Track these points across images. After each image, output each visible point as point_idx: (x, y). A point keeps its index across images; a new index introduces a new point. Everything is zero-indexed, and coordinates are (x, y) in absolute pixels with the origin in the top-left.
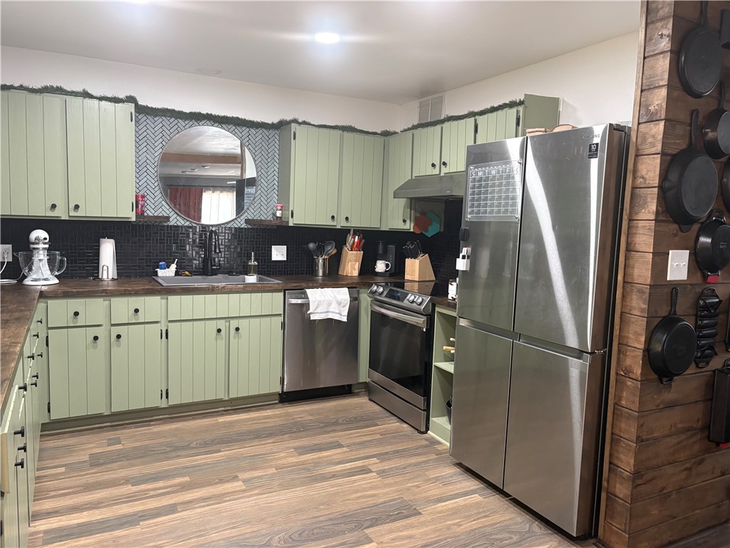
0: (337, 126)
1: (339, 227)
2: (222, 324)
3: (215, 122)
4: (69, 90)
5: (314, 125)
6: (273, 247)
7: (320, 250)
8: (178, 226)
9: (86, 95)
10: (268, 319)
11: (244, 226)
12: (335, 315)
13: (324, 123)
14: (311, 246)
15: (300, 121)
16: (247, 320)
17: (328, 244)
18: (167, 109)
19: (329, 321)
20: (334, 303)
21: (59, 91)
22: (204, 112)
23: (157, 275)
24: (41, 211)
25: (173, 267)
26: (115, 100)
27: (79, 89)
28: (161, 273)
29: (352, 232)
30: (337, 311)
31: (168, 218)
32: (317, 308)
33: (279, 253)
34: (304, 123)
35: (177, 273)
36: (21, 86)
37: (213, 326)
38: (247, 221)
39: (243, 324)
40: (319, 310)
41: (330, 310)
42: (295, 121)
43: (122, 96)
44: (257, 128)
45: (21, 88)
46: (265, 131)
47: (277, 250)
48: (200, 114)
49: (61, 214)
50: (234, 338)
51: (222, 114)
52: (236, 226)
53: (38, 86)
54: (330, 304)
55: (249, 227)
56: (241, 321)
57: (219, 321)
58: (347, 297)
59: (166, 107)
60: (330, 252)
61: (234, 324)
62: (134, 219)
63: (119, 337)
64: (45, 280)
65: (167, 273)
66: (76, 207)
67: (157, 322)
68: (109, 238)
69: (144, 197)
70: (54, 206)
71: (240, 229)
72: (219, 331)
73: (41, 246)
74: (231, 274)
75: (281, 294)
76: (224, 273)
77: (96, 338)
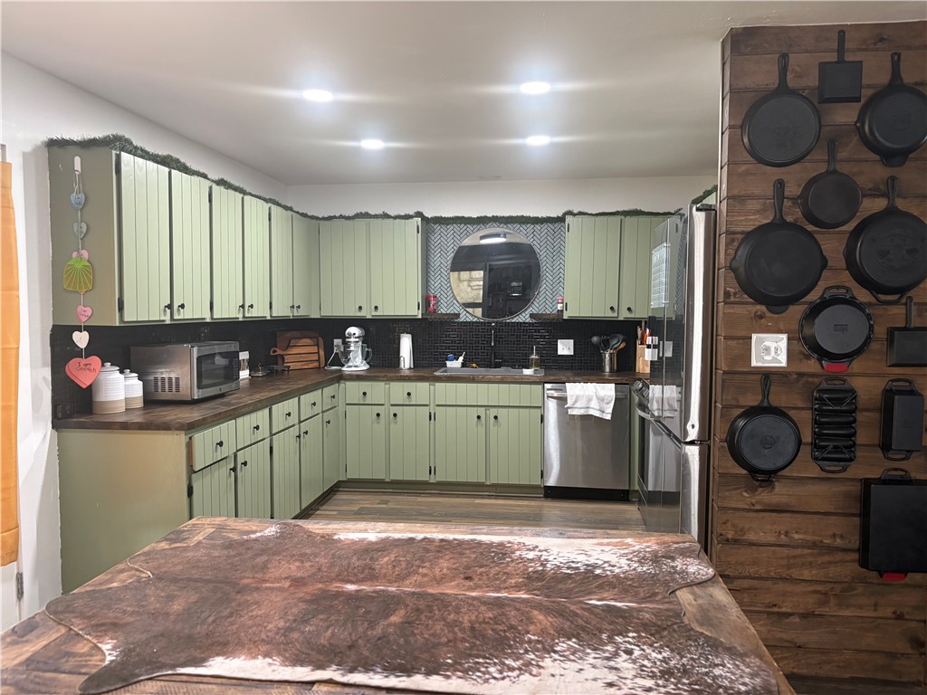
0: (618, 212)
1: (621, 318)
2: (481, 412)
3: (501, 223)
4: (373, 213)
5: (591, 214)
6: (559, 341)
7: (606, 345)
8: (467, 322)
9: (386, 216)
10: (527, 410)
11: (529, 320)
12: (596, 411)
13: (601, 211)
14: (595, 339)
15: (575, 212)
16: (506, 410)
17: (613, 338)
18: (458, 217)
19: (586, 418)
20: (595, 398)
21: (366, 215)
22: (490, 215)
23: (445, 365)
24: (351, 312)
25: (461, 359)
26: (408, 217)
28: (449, 364)
29: (643, 324)
30: (598, 408)
31: (458, 315)
32: (575, 402)
33: (565, 348)
34: (581, 213)
35: (464, 365)
36: (341, 215)
37: (474, 412)
38: (532, 316)
39: (502, 413)
40: (578, 405)
41: (591, 406)
42: (570, 213)
43: (412, 213)
44: (542, 224)
45: (341, 217)
46: (549, 225)
47: (562, 343)
48: (486, 217)
49: (367, 313)
50: (494, 426)
51: (507, 214)
52: (521, 321)
53: (352, 214)
54: (590, 400)
55: (534, 321)
56: (500, 410)
57: (479, 409)
58: (613, 393)
59: (457, 215)
60: (616, 346)
61: (493, 412)
62: (420, 317)
63: (395, 415)
64: (355, 366)
65: (455, 364)
66: (376, 308)
67: (427, 405)
68: (407, 333)
69: (435, 297)
70: (360, 308)
71: (524, 323)
72: (479, 417)
73: (352, 340)
74: (513, 367)
75: (540, 387)
76: (508, 366)
77: (378, 415)
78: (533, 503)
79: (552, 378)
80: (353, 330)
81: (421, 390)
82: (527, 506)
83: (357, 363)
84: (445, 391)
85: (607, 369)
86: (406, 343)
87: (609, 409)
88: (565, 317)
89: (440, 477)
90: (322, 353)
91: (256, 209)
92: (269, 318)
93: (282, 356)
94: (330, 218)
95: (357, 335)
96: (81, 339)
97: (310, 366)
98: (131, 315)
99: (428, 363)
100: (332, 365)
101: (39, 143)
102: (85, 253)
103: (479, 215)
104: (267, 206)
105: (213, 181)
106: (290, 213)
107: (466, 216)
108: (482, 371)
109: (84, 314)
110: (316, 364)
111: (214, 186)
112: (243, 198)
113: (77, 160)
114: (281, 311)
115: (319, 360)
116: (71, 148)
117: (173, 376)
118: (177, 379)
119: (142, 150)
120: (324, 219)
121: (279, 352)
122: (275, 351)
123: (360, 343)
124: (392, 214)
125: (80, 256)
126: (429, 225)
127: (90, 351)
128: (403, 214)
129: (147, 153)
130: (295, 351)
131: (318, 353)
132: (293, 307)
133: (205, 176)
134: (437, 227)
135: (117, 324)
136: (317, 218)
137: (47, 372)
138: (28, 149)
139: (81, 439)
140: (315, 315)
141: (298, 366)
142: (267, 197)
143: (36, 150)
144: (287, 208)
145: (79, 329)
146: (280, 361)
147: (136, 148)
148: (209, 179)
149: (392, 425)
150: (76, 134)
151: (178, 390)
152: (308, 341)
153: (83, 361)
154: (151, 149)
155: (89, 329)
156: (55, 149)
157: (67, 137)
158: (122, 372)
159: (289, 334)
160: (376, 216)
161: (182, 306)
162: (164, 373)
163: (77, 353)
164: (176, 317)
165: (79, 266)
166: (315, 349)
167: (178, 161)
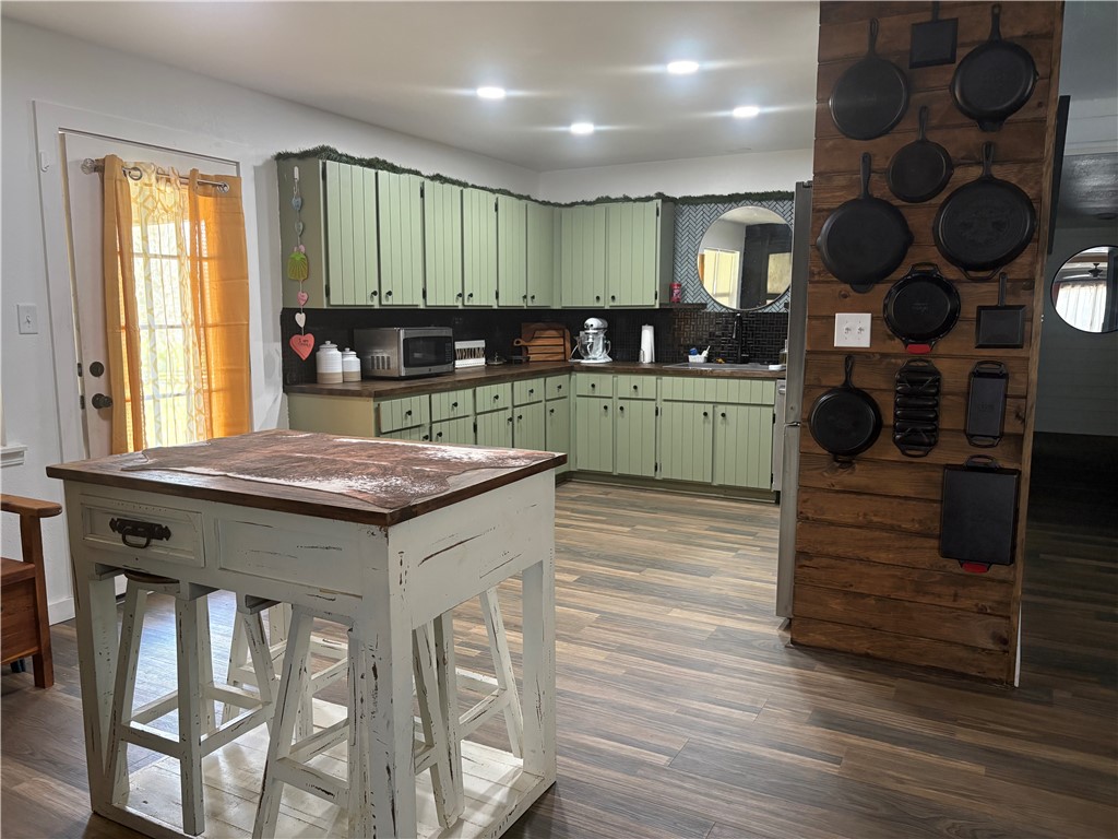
2: (709, 409)
3: (755, 200)
4: (613, 197)
8: (714, 313)
9: (626, 199)
10: (759, 408)
11: (783, 310)
16: (735, 407)
18: (708, 196)
21: (607, 200)
22: (742, 192)
24: (590, 303)
25: (705, 353)
26: (648, 199)
27: (620, 195)
28: (692, 358)
31: (704, 306)
36: (583, 201)
37: (701, 408)
38: (787, 305)
39: (730, 410)
43: (652, 194)
45: (583, 203)
48: (737, 194)
49: (606, 304)
50: (721, 424)
51: (761, 191)
52: (774, 311)
53: (594, 199)
56: (729, 407)
57: (707, 405)
61: (721, 409)
62: (657, 307)
63: (622, 408)
64: (594, 359)
65: (697, 359)
66: (613, 298)
67: (653, 400)
68: (650, 325)
69: (680, 285)
70: (598, 298)
71: (778, 313)
72: (705, 414)
73: (590, 331)
74: (762, 363)
75: (773, 383)
77: (606, 408)
78: (757, 507)
80: (593, 322)
81: (649, 383)
82: (749, 509)
83: (599, 356)
84: (671, 385)
86: (647, 335)
89: (665, 475)
90: (568, 345)
91: (478, 203)
92: (496, 307)
93: (526, 348)
94: (573, 204)
95: (595, 326)
96: (301, 319)
97: (555, 358)
98: (337, 300)
99: (670, 356)
100: (574, 357)
101: (269, 157)
102: (302, 248)
103: (730, 193)
104: (492, 197)
105: (427, 177)
106: (524, 202)
107: (717, 194)
108: (728, 368)
109: (302, 299)
110: (561, 357)
111: (427, 182)
112: (462, 191)
113: (296, 169)
114: (511, 299)
115: (564, 353)
116: (293, 161)
117: (385, 355)
118: (388, 358)
119: (347, 156)
120: (566, 205)
121: (522, 343)
122: (518, 342)
123: (602, 335)
124: (633, 196)
125: (299, 251)
126: (672, 207)
127: (307, 330)
128: (643, 196)
129: (352, 158)
130: (539, 342)
131: (564, 345)
132: (525, 297)
133: (417, 173)
134: (685, 208)
135: (325, 307)
136: (560, 205)
137: (279, 346)
138: (259, 163)
139: (307, 402)
140: (556, 306)
141: (542, 357)
142: (494, 188)
143: (267, 163)
144: (520, 197)
145: (299, 311)
146: (524, 352)
147: (341, 155)
148: (422, 176)
149: (620, 419)
150: (295, 149)
151: (389, 368)
152: (553, 333)
153: (303, 338)
154: (357, 155)
155: (306, 311)
156: (281, 161)
157: (289, 151)
158: (341, 349)
159: (534, 326)
160: (616, 200)
161: (390, 293)
162: (381, 353)
163: (297, 330)
164: (384, 302)
165: (298, 259)
166: (561, 341)
167: (385, 162)
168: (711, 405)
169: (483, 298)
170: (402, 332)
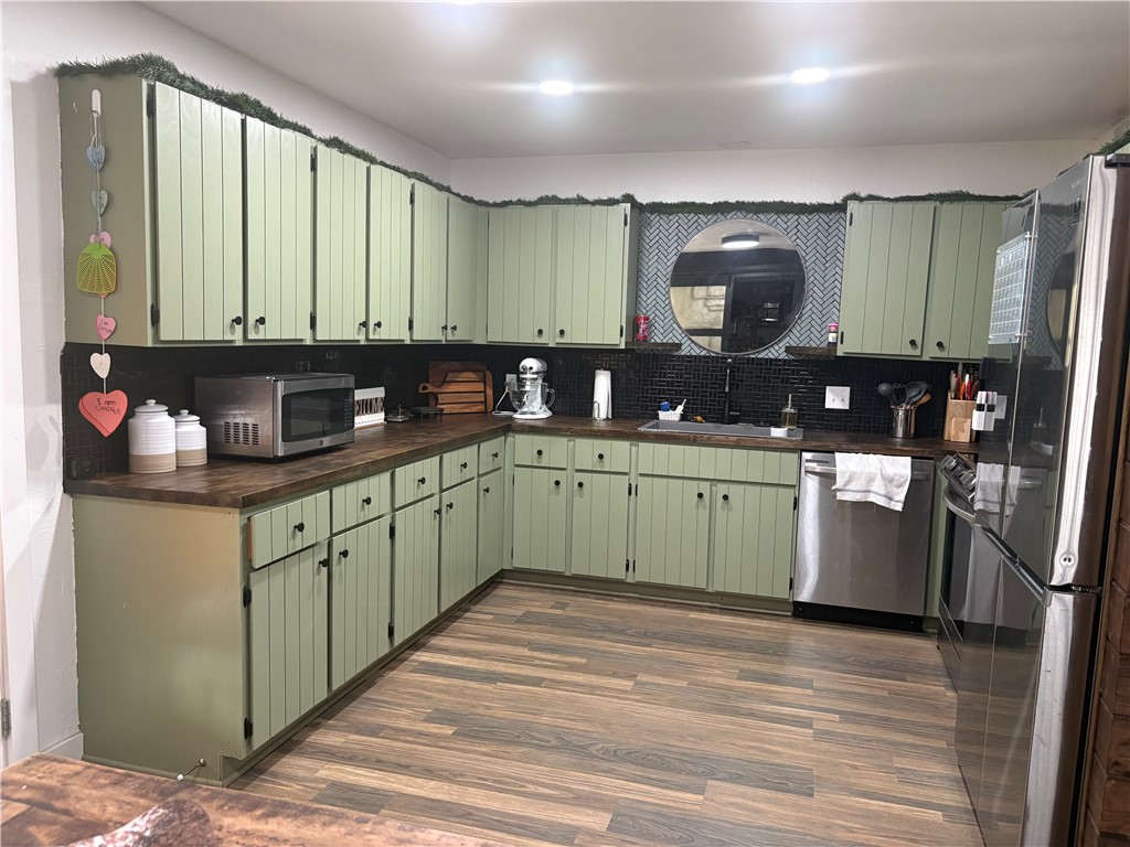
0: (930, 195)
1: (926, 358)
2: (705, 488)
3: (748, 212)
4: (563, 197)
5: (888, 199)
6: (828, 388)
7: (900, 396)
8: (691, 356)
9: (581, 201)
10: (774, 489)
11: (783, 356)
12: (878, 497)
13: (905, 195)
14: (883, 388)
15: (863, 195)
16: (742, 487)
17: (911, 387)
18: (685, 203)
19: (864, 508)
20: (879, 478)
21: (554, 200)
22: (732, 200)
23: (657, 417)
24: (529, 338)
25: (680, 409)
26: (612, 202)
27: (572, 195)
28: (663, 415)
29: (960, 368)
30: (883, 492)
31: (679, 346)
32: (848, 482)
33: (837, 398)
34: (871, 198)
35: (684, 417)
36: (519, 200)
37: (694, 487)
38: (788, 350)
39: (734, 491)
40: (851, 486)
41: (872, 489)
42: (855, 197)
43: (618, 196)
44: (810, 213)
45: (520, 202)
46: (823, 216)
47: (833, 392)
48: (726, 203)
49: (550, 340)
50: (723, 508)
51: (758, 199)
52: (772, 357)
53: (534, 198)
54: (871, 480)
55: (792, 357)
56: (733, 487)
57: (702, 483)
58: (907, 472)
59: (684, 200)
60: (915, 400)
61: (722, 489)
62: (623, 347)
63: (581, 485)
64: (532, 413)
65: (670, 416)
66: (562, 332)
67: (625, 474)
68: (605, 369)
69: (647, 319)
70: (540, 332)
71: (777, 360)
72: (700, 495)
73: (528, 376)
74: (757, 423)
75: (796, 456)
76: (749, 422)
77: (557, 483)
78: (774, 625)
79: (814, 444)
80: (530, 362)
81: (619, 451)
82: (767, 630)
83: (535, 408)
84: (651, 455)
85: (900, 433)
86: (603, 383)
87: (901, 494)
88: (840, 353)
89: (640, 576)
90: (490, 392)
91: (390, 188)
92: (408, 342)
93: (435, 396)
94: (505, 204)
95: (534, 370)
96: (101, 364)
97: (474, 409)
98: (171, 331)
99: (633, 413)
100: (502, 408)
101: (43, 70)
102: (106, 237)
103: (717, 201)
104: (408, 182)
105: (320, 140)
106: (445, 195)
107: (698, 201)
108: (709, 429)
109: (105, 328)
110: (480, 408)
111: (321, 148)
112: (368, 169)
113: (96, 95)
114: (427, 331)
115: (485, 402)
116: (90, 78)
117: (250, 421)
118: (255, 426)
119: (193, 81)
120: (496, 205)
121: (431, 389)
122: (425, 388)
123: (540, 381)
124: (591, 198)
125: (100, 242)
126: (643, 214)
127: (114, 382)
128: (605, 198)
129: (203, 87)
130: (453, 388)
131: (485, 392)
132: (445, 328)
133: (306, 132)
134: (654, 218)
135: (150, 345)
136: (487, 204)
137: (56, 411)
138: (24, 77)
139: (109, 512)
140: (480, 340)
141: (456, 409)
142: (410, 170)
143: (38, 80)
144: (440, 187)
145: (98, 349)
146: (432, 400)
147: (183, 77)
148: (312, 136)
149: (577, 499)
150: (95, 56)
151: (256, 442)
152: (471, 375)
153: (104, 397)
154: (211, 82)
155: (115, 351)
156: (67, 79)
157: (82, 61)
158: (173, 413)
159: (445, 366)
160: (567, 201)
161: (262, 321)
162: (241, 417)
163: (95, 383)
164: (251, 336)
165: (97, 256)
166: (480, 387)
167: (257, 104)
168: (708, 483)
169: (393, 330)
170: (280, 385)
